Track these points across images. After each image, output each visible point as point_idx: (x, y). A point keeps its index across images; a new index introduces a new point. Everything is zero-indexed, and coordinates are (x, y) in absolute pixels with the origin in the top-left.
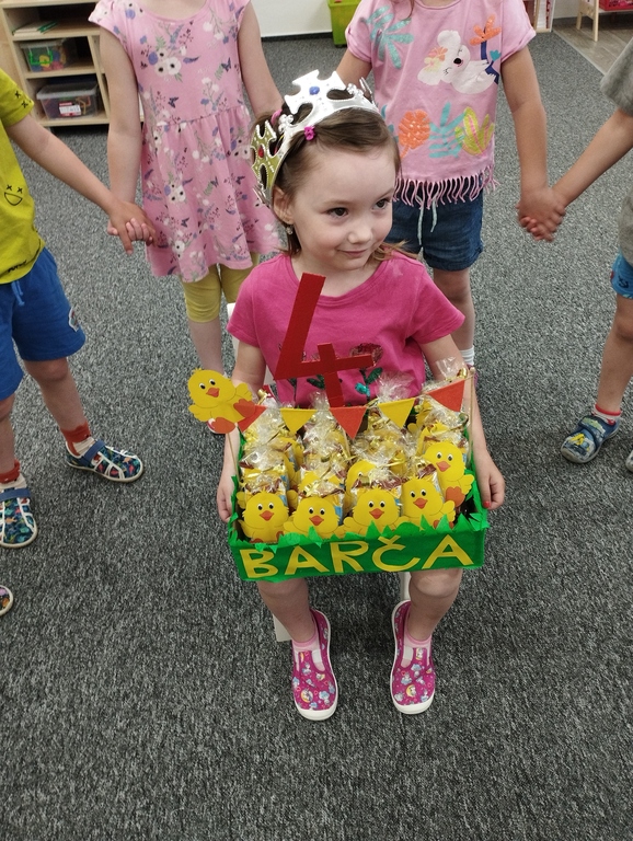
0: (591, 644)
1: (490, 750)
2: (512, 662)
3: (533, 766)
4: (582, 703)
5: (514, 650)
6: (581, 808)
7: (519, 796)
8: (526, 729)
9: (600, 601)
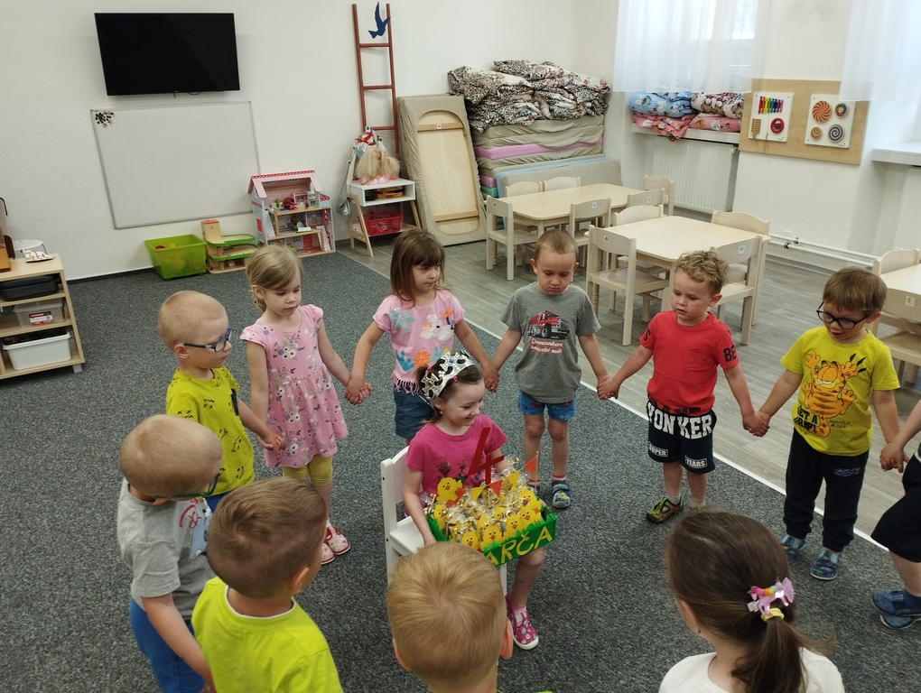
0: (587, 588)
1: (574, 646)
2: (560, 609)
3: (595, 643)
4: (598, 612)
5: (557, 604)
6: (622, 649)
7: (596, 656)
8: (583, 632)
9: (580, 569)
